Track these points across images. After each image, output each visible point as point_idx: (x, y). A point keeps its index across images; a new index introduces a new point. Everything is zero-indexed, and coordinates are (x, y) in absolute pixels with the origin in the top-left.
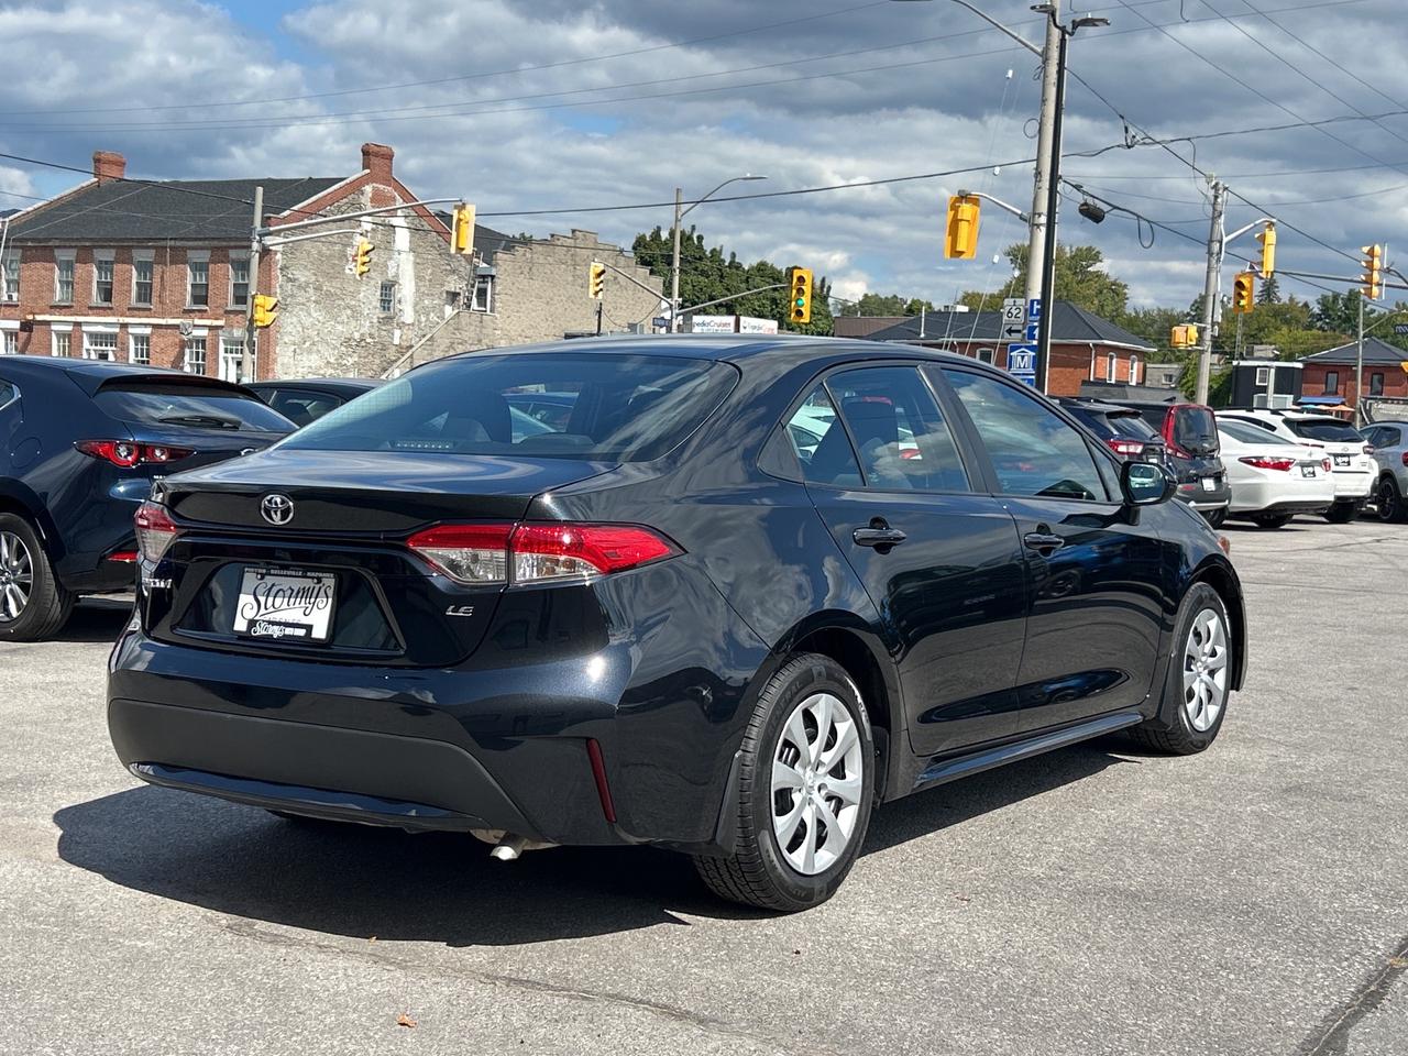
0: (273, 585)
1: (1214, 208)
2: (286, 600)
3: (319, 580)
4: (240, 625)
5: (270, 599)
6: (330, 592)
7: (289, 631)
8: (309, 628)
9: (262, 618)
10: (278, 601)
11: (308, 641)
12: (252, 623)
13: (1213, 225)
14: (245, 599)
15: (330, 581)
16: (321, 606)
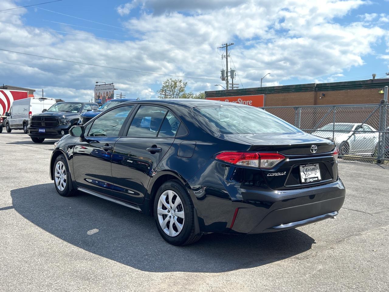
0: (307, 169)
2: (310, 172)
3: (315, 166)
4: (303, 181)
5: (307, 172)
6: (319, 168)
7: (314, 179)
8: (317, 177)
10: (309, 172)
11: (318, 181)
12: (306, 179)
14: (302, 174)
15: (318, 165)
16: (318, 172)
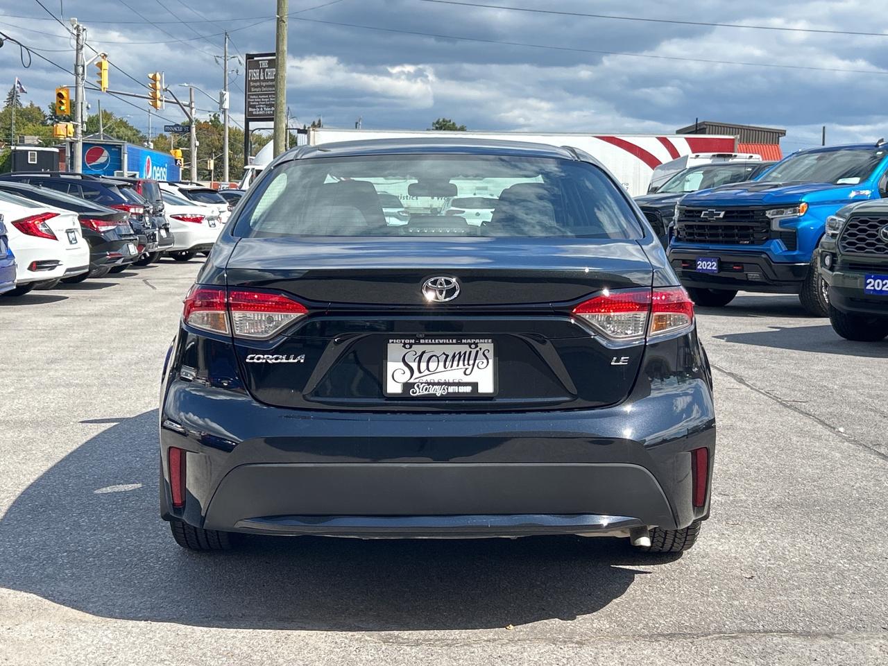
0: (424, 352)
1: (77, 42)
3: (476, 345)
4: (393, 388)
5: (424, 364)
6: (490, 355)
7: (451, 389)
8: (474, 385)
9: (417, 381)
10: (433, 364)
11: (476, 396)
12: (408, 386)
13: (77, 55)
14: (394, 366)
15: (487, 346)
16: (482, 366)
